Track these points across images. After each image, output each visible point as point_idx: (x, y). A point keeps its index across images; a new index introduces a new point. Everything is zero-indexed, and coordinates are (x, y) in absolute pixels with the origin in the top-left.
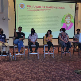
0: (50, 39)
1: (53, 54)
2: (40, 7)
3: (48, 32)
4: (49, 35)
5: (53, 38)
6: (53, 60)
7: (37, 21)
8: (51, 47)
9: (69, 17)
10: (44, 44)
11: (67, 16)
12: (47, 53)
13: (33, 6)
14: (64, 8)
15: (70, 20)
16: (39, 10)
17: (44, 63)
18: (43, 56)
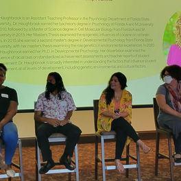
3: (111, 80)
4: (116, 94)
8: (128, 141)
18: (96, 178)
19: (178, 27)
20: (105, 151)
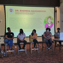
0: (35, 37)
1: (38, 50)
2: (26, 11)
4: (34, 34)
5: (38, 36)
6: (39, 55)
7: (24, 22)
8: (37, 44)
9: (50, 19)
10: (30, 41)
11: (48, 18)
12: (33, 49)
13: (20, 11)
14: (45, 11)
15: (50, 21)
16: (25, 13)
17: (32, 58)
18: (30, 51)
19: (47, 20)
20: (32, 46)
